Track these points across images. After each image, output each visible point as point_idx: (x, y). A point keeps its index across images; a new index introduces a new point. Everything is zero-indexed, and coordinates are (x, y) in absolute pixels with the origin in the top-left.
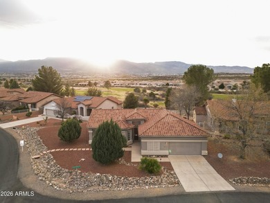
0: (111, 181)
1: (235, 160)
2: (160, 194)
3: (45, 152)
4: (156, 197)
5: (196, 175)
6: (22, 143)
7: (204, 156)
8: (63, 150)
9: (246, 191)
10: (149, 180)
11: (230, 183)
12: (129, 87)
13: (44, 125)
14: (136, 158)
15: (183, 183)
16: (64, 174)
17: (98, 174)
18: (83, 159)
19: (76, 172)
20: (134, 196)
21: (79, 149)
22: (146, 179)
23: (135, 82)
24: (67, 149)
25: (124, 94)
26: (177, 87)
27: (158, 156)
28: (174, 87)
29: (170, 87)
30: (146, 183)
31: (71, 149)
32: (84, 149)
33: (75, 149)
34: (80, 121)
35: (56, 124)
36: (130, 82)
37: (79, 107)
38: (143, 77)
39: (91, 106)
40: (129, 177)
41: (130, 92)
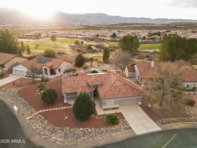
0: (90, 132)
1: (157, 107)
2: (123, 139)
3: (35, 114)
4: (122, 141)
5: (138, 121)
6: (15, 108)
7: (139, 105)
8: (47, 110)
9: (168, 129)
10: (113, 128)
11: (158, 124)
12: (69, 37)
13: (20, 86)
14: (100, 112)
15: (133, 128)
16: (58, 131)
17: (81, 129)
18: (66, 118)
19: (66, 129)
20: (109, 142)
21: (59, 108)
22: (111, 128)
23: (72, 32)
24: (51, 110)
25: (68, 47)
26: (105, 38)
27: (113, 109)
28: (102, 38)
29: (100, 37)
30: (112, 131)
31: (54, 109)
32: (62, 108)
33: (57, 109)
34: (47, 80)
35: (29, 84)
36: (68, 32)
37: (43, 68)
38: (76, 27)
39: (53, 67)
40: (101, 128)
41: (72, 45)
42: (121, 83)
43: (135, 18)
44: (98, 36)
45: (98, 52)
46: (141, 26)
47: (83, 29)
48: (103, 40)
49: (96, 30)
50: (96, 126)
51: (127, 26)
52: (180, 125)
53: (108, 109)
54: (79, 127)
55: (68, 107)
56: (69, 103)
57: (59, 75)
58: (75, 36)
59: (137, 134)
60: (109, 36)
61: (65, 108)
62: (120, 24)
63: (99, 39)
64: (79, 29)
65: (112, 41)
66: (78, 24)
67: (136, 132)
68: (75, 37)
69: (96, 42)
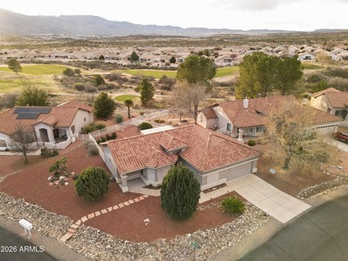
0: (207, 238)
1: (282, 171)
3: (74, 226)
5: (269, 200)
6: (26, 224)
7: (255, 174)
8: (98, 213)
9: (320, 203)
10: (240, 221)
12: (40, 62)
16: (147, 250)
17: (189, 235)
18: (147, 220)
19: (161, 242)
21: (121, 205)
22: (237, 221)
23: (44, 52)
24: (104, 211)
25: (54, 82)
26: (118, 62)
27: (218, 187)
28: (112, 61)
29: (106, 61)
30: (239, 226)
31: (110, 209)
32: (126, 203)
33: (116, 207)
34: (55, 153)
35: (15, 166)
36: (33, 52)
37: (37, 129)
38: (46, 41)
39: (59, 125)
40: (221, 225)
41: (60, 77)
42: (221, 140)
43: (155, 26)
44: (102, 58)
45: (118, 88)
46: (168, 39)
47: (64, 45)
48: (115, 66)
49: (91, 46)
50: (211, 225)
51: (145, 40)
52: (330, 194)
53: (211, 190)
54: (184, 233)
55: (137, 200)
56: (132, 191)
57: (74, 139)
58: (53, 59)
59: (284, 222)
60: (124, 59)
61: (131, 202)
62: (132, 36)
63: (107, 64)
64: (56, 46)
65: (133, 67)
66: (48, 36)
67: (279, 220)
68: (54, 62)
69: (104, 69)
